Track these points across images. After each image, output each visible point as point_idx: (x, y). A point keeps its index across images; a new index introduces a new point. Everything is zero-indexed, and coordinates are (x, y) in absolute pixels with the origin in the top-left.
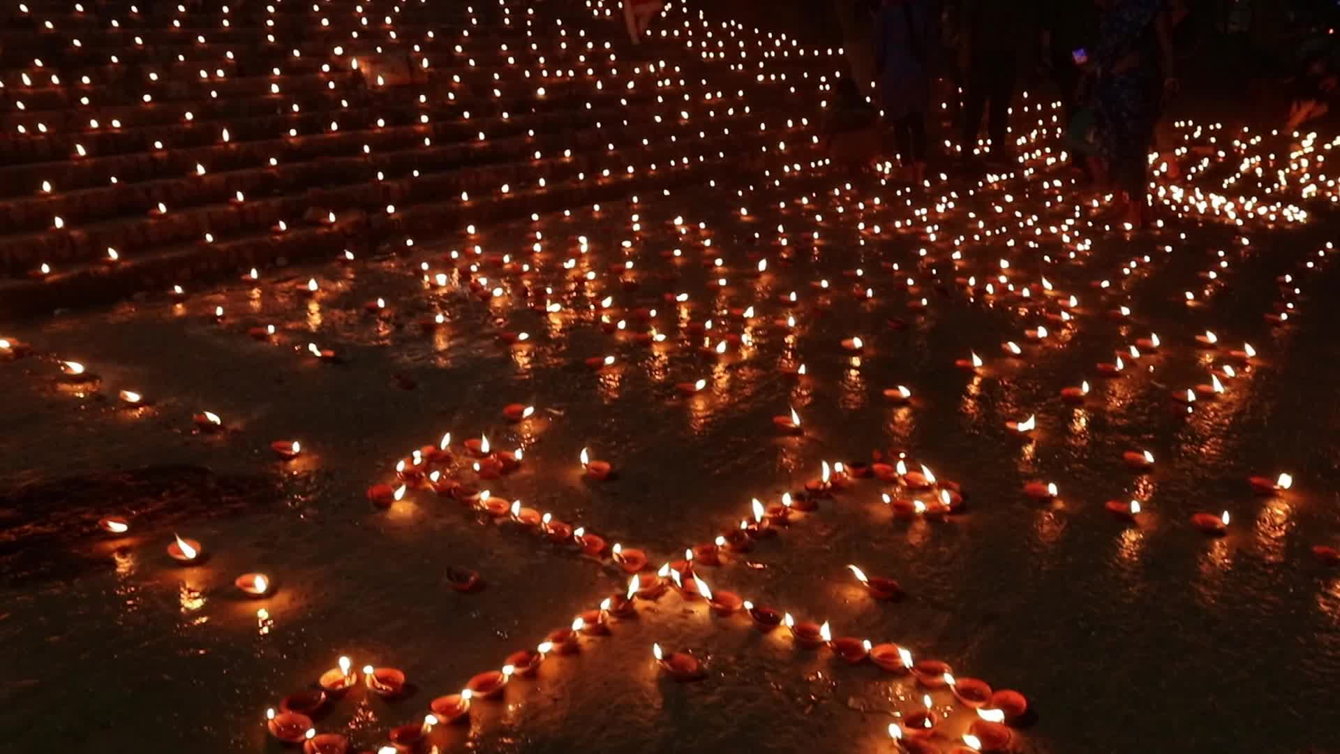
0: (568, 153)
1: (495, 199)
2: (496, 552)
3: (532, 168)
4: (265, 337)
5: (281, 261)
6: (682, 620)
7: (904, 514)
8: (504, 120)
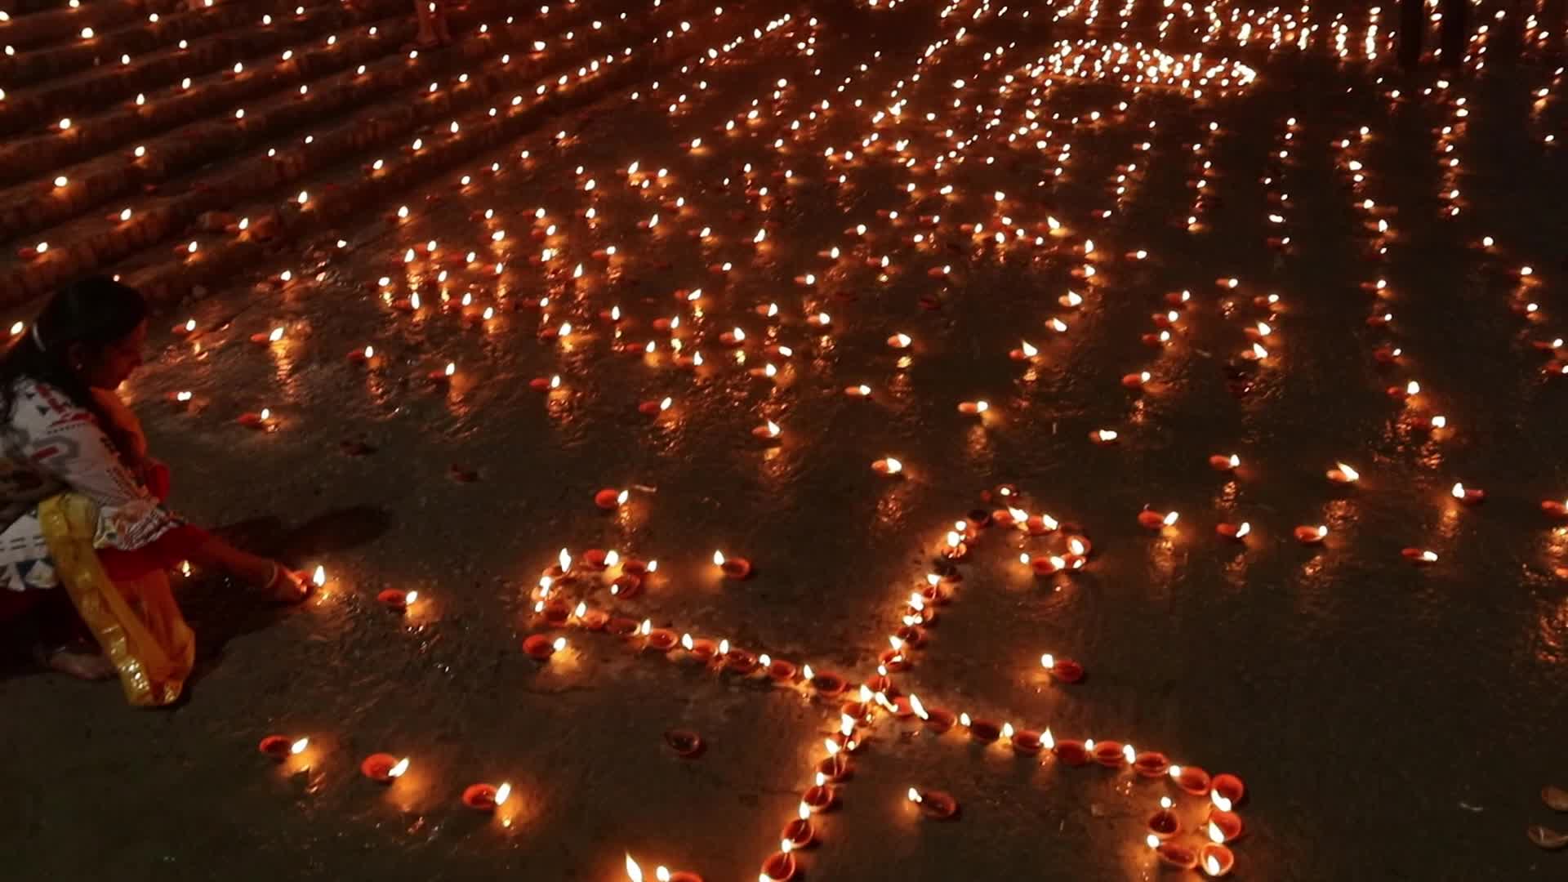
0: (463, 78)
1: (408, 160)
2: (693, 697)
3: (429, 104)
4: (260, 426)
5: (199, 291)
6: (905, 748)
7: (1045, 575)
8: (373, 37)
